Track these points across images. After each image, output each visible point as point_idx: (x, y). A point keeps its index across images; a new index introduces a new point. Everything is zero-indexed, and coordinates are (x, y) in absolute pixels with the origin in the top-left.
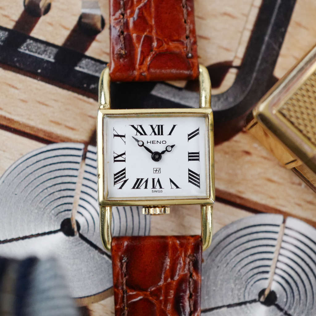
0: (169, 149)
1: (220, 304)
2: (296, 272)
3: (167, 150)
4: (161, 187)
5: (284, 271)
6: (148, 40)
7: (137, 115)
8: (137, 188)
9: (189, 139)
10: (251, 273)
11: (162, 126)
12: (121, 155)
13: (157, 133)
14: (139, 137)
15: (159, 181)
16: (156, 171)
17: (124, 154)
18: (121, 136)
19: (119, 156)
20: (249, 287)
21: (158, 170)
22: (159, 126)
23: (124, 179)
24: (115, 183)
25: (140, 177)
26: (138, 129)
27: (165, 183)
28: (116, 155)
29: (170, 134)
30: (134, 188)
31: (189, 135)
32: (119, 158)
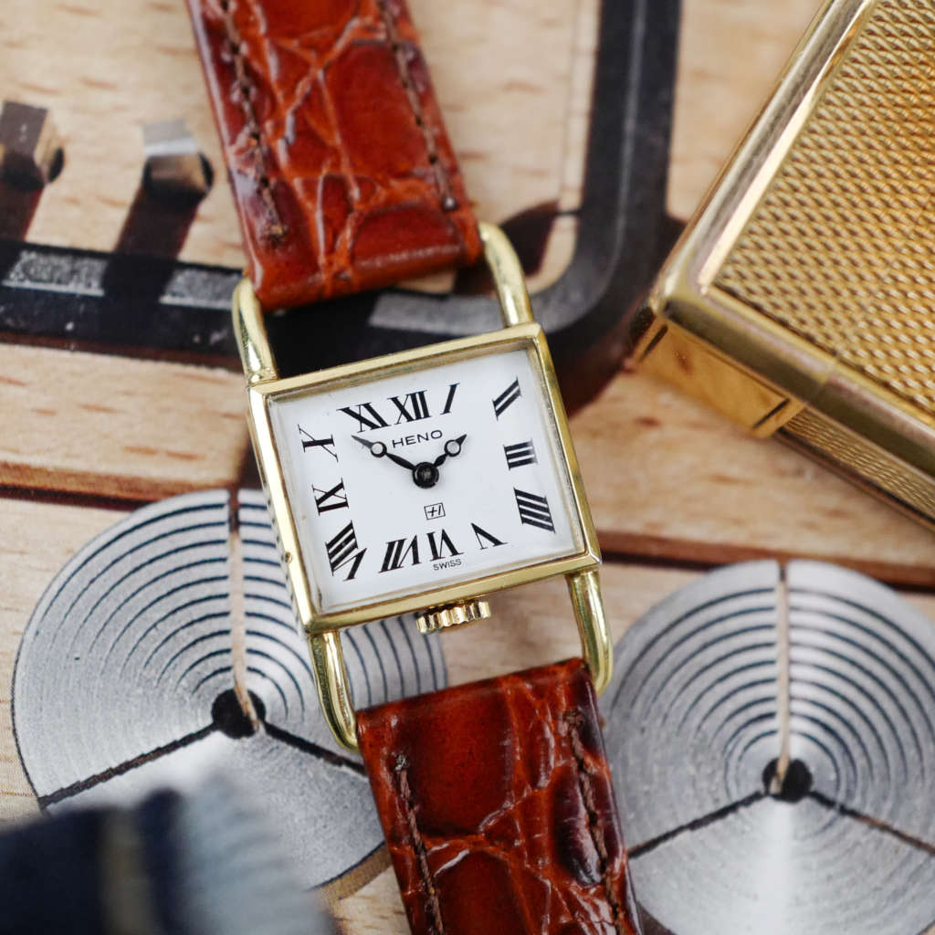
0: (453, 448)
1: (671, 826)
2: (844, 699)
3: (448, 453)
4: (454, 552)
5: (815, 703)
6: (336, 188)
7: (354, 380)
8: (394, 566)
9: (498, 412)
10: (731, 728)
11: (421, 394)
12: (333, 492)
13: (412, 414)
14: (368, 434)
15: (445, 537)
16: (433, 512)
17: (341, 486)
18: (322, 443)
19: (328, 495)
20: (733, 763)
21: (436, 508)
22: (413, 396)
23: (356, 552)
24: (334, 566)
25: (396, 538)
26: (362, 415)
27: (464, 539)
28: (320, 495)
29: (447, 410)
30: (385, 568)
31: (496, 403)
32: (329, 500)
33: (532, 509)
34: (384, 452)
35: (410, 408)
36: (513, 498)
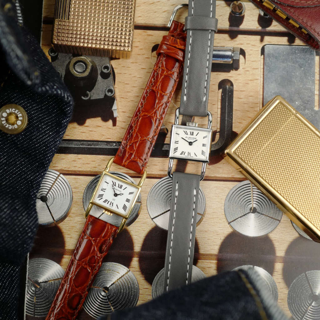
3: (120, 194)
4: (112, 206)
9: (129, 194)
11: (122, 186)
15: (113, 203)
17: (106, 189)
18: (107, 183)
19: (103, 189)
21: (114, 199)
23: (102, 198)
24: (98, 197)
25: (107, 199)
26: (114, 183)
27: (115, 205)
29: (124, 190)
30: (104, 202)
33: (125, 207)
34: (114, 189)
35: (120, 186)
36: (123, 205)
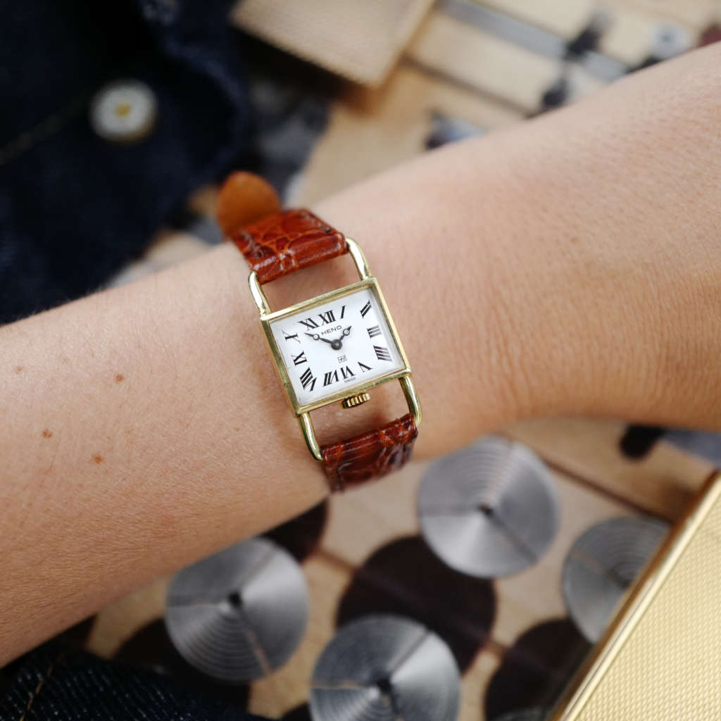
0: (346, 332)
3: (344, 335)
4: (352, 374)
7: (302, 309)
8: (329, 383)
9: (363, 315)
12: (300, 356)
13: (328, 320)
14: (312, 331)
15: (348, 369)
16: (341, 359)
17: (303, 353)
18: (293, 337)
19: (298, 358)
21: (343, 357)
22: (328, 313)
23: (312, 379)
24: (304, 386)
25: (328, 372)
27: (356, 369)
28: (295, 358)
29: (342, 317)
30: (325, 384)
31: (362, 311)
32: (298, 360)
34: (319, 338)
35: (327, 318)
36: (373, 350)
